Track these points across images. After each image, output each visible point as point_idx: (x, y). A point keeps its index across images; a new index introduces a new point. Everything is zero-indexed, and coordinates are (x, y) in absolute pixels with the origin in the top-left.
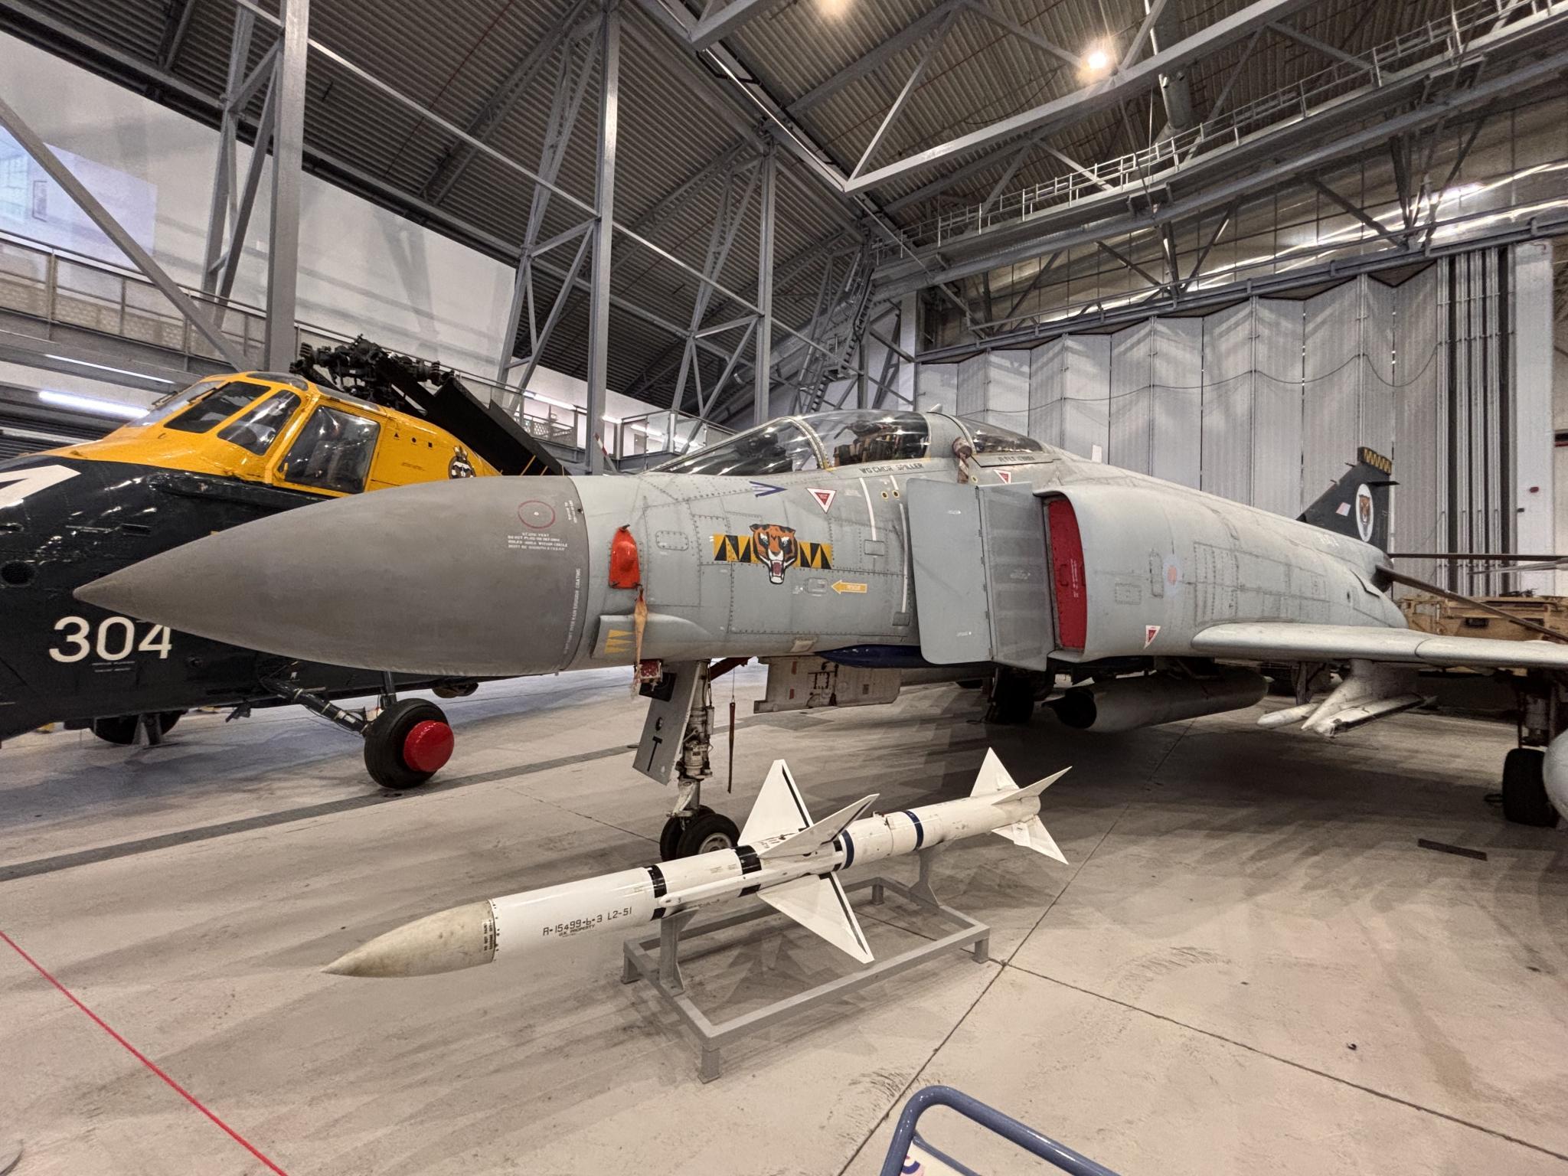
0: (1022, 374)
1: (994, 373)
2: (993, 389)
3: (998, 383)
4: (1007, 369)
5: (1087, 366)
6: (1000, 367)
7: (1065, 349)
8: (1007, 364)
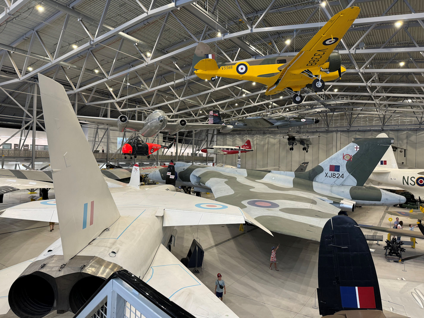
0: (231, 139)
1: (227, 138)
2: (227, 141)
3: (228, 140)
4: (229, 138)
5: (239, 139)
6: (228, 138)
7: (236, 137)
8: (229, 137)
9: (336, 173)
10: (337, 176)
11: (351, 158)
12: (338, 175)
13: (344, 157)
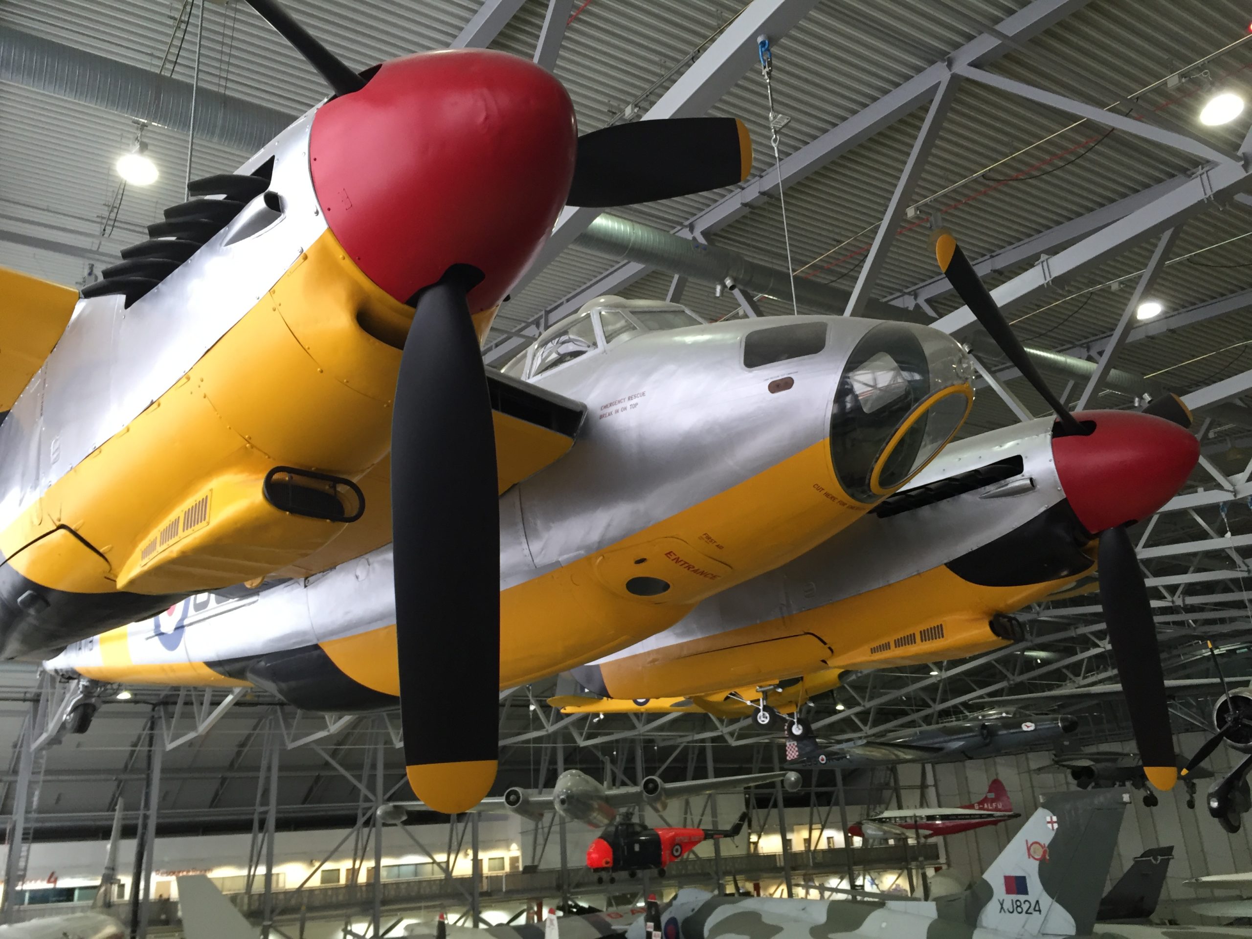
9: (1022, 898)
10: (1025, 907)
11: (1045, 852)
12: (1027, 904)
13: (1029, 849)
